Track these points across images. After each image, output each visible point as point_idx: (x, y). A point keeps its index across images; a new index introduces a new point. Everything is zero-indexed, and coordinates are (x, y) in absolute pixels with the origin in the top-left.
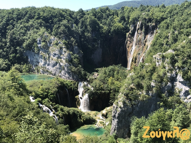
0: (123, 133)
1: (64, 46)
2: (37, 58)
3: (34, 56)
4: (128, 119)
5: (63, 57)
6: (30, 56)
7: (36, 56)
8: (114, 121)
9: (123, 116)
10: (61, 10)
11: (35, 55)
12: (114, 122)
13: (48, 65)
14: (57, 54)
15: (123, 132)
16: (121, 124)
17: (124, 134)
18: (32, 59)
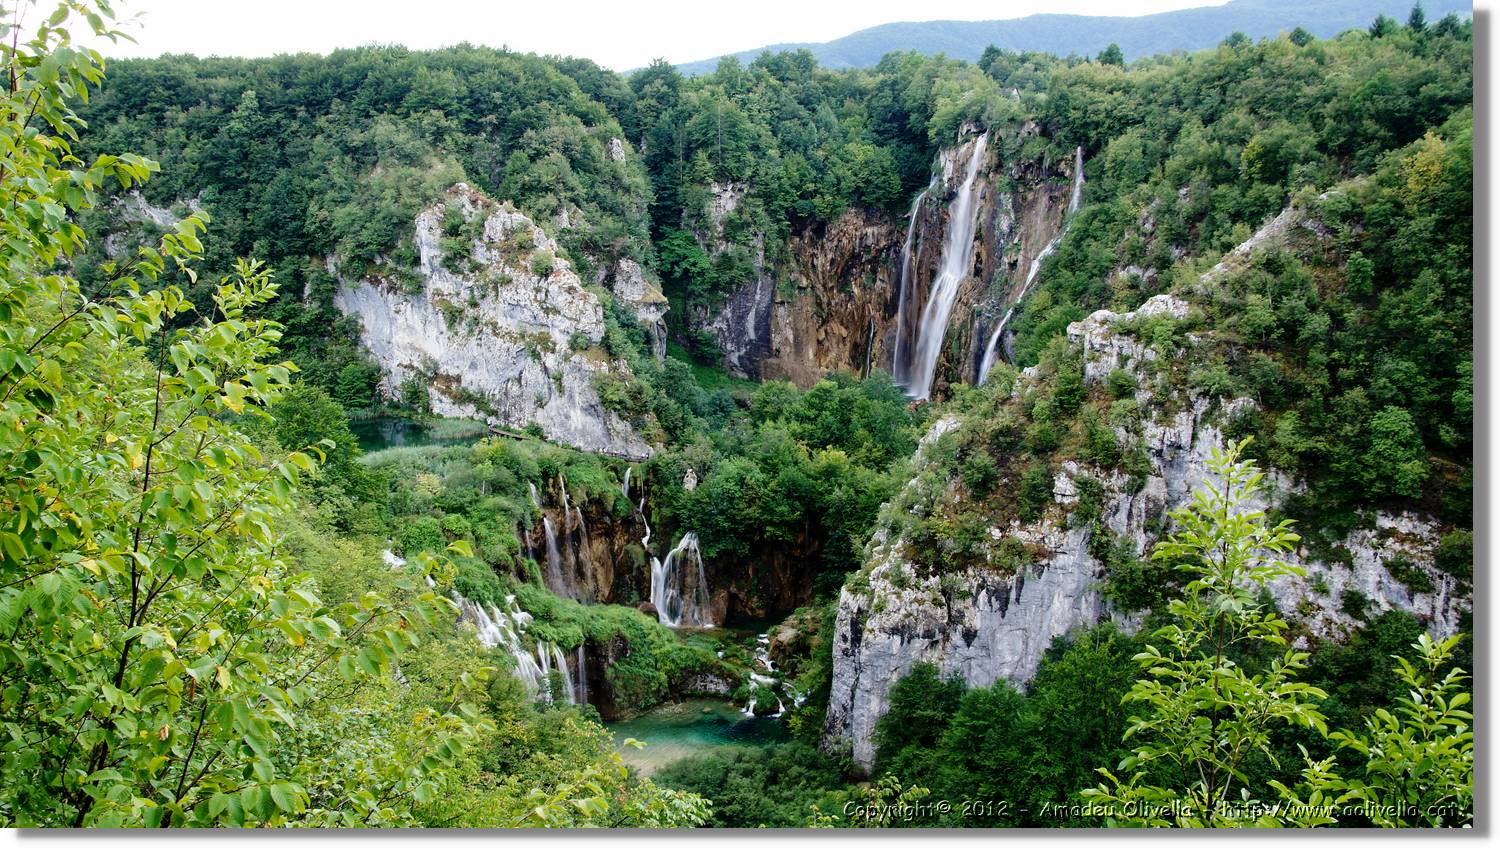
1: (562, 264)
2: (410, 322)
3: (397, 312)
5: (556, 323)
6: (375, 312)
7: (409, 312)
10: (548, 61)
11: (402, 307)
13: (473, 366)
14: (523, 304)
18: (387, 329)
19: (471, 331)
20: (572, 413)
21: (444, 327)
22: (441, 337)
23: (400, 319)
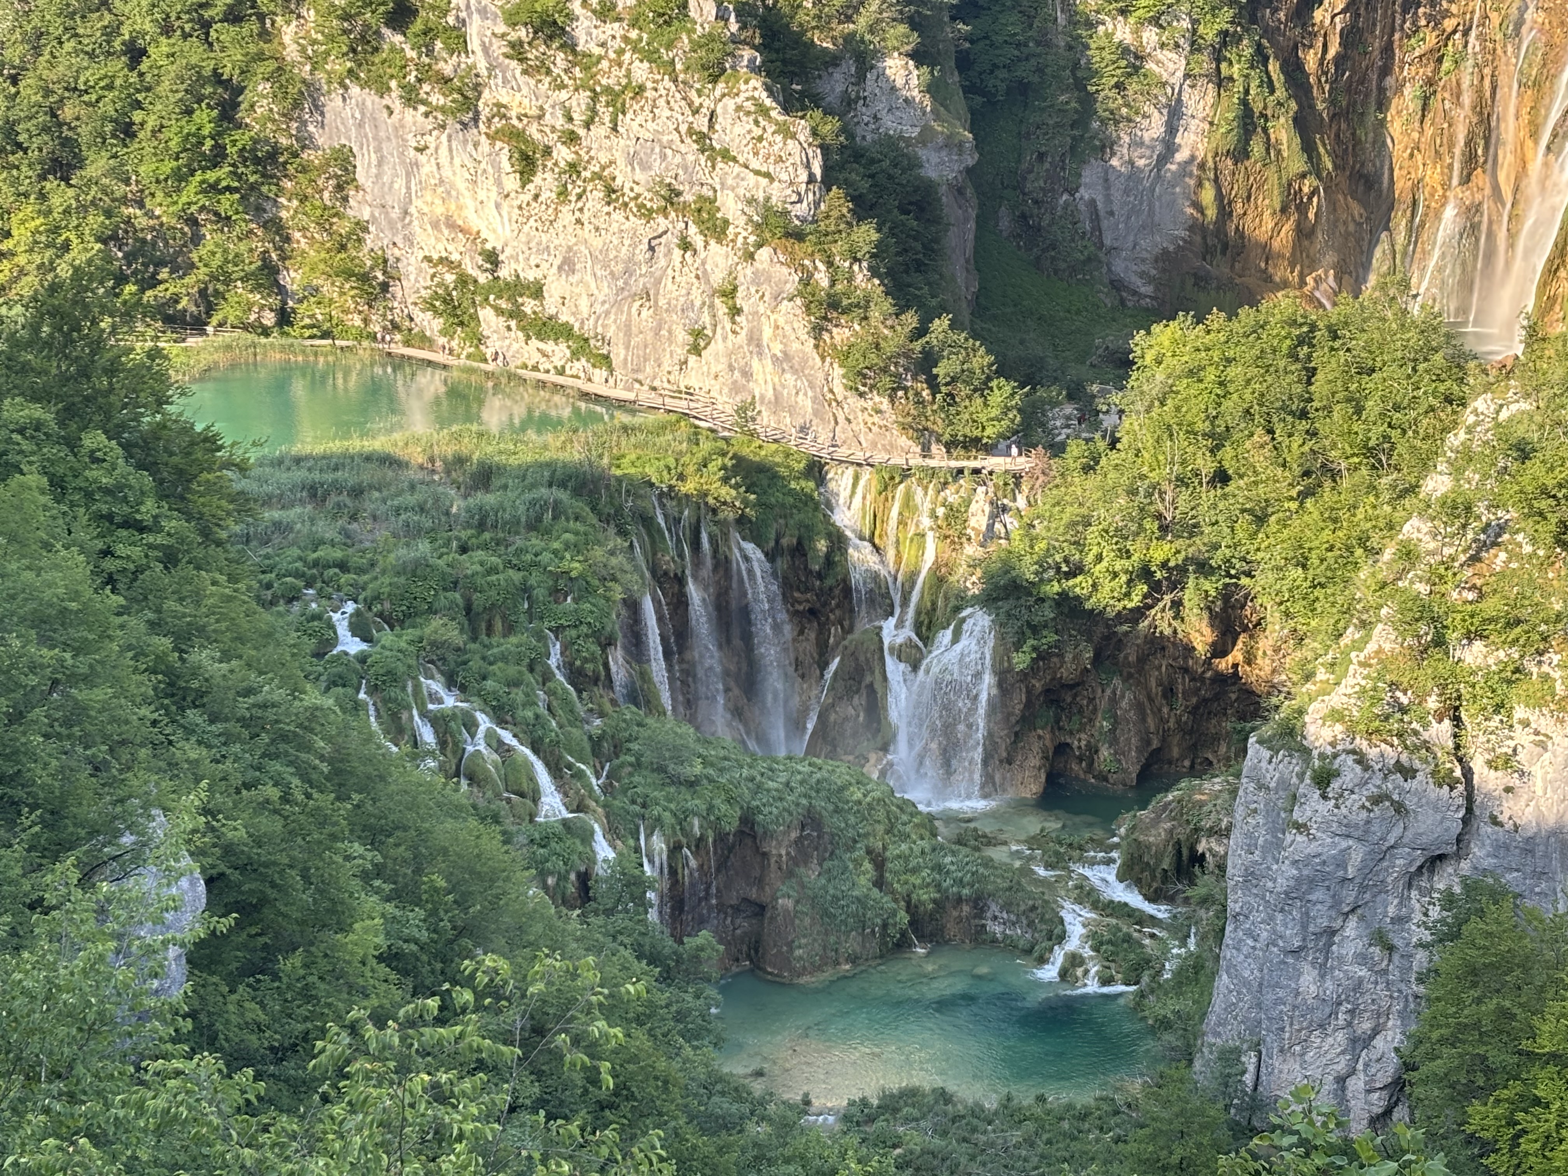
0: (1341, 1080)
2: (447, 172)
3: (420, 150)
4: (1400, 920)
5: (730, 182)
6: (378, 150)
7: (444, 151)
8: (1249, 934)
9: (1344, 880)
11: (430, 140)
12: (1245, 950)
13: (568, 266)
14: (665, 139)
15: (1341, 1066)
16: (1322, 976)
17: (1351, 1082)
18: (400, 184)
19: (563, 193)
20: (755, 364)
21: (512, 182)
22: (505, 205)
23: (427, 167)
